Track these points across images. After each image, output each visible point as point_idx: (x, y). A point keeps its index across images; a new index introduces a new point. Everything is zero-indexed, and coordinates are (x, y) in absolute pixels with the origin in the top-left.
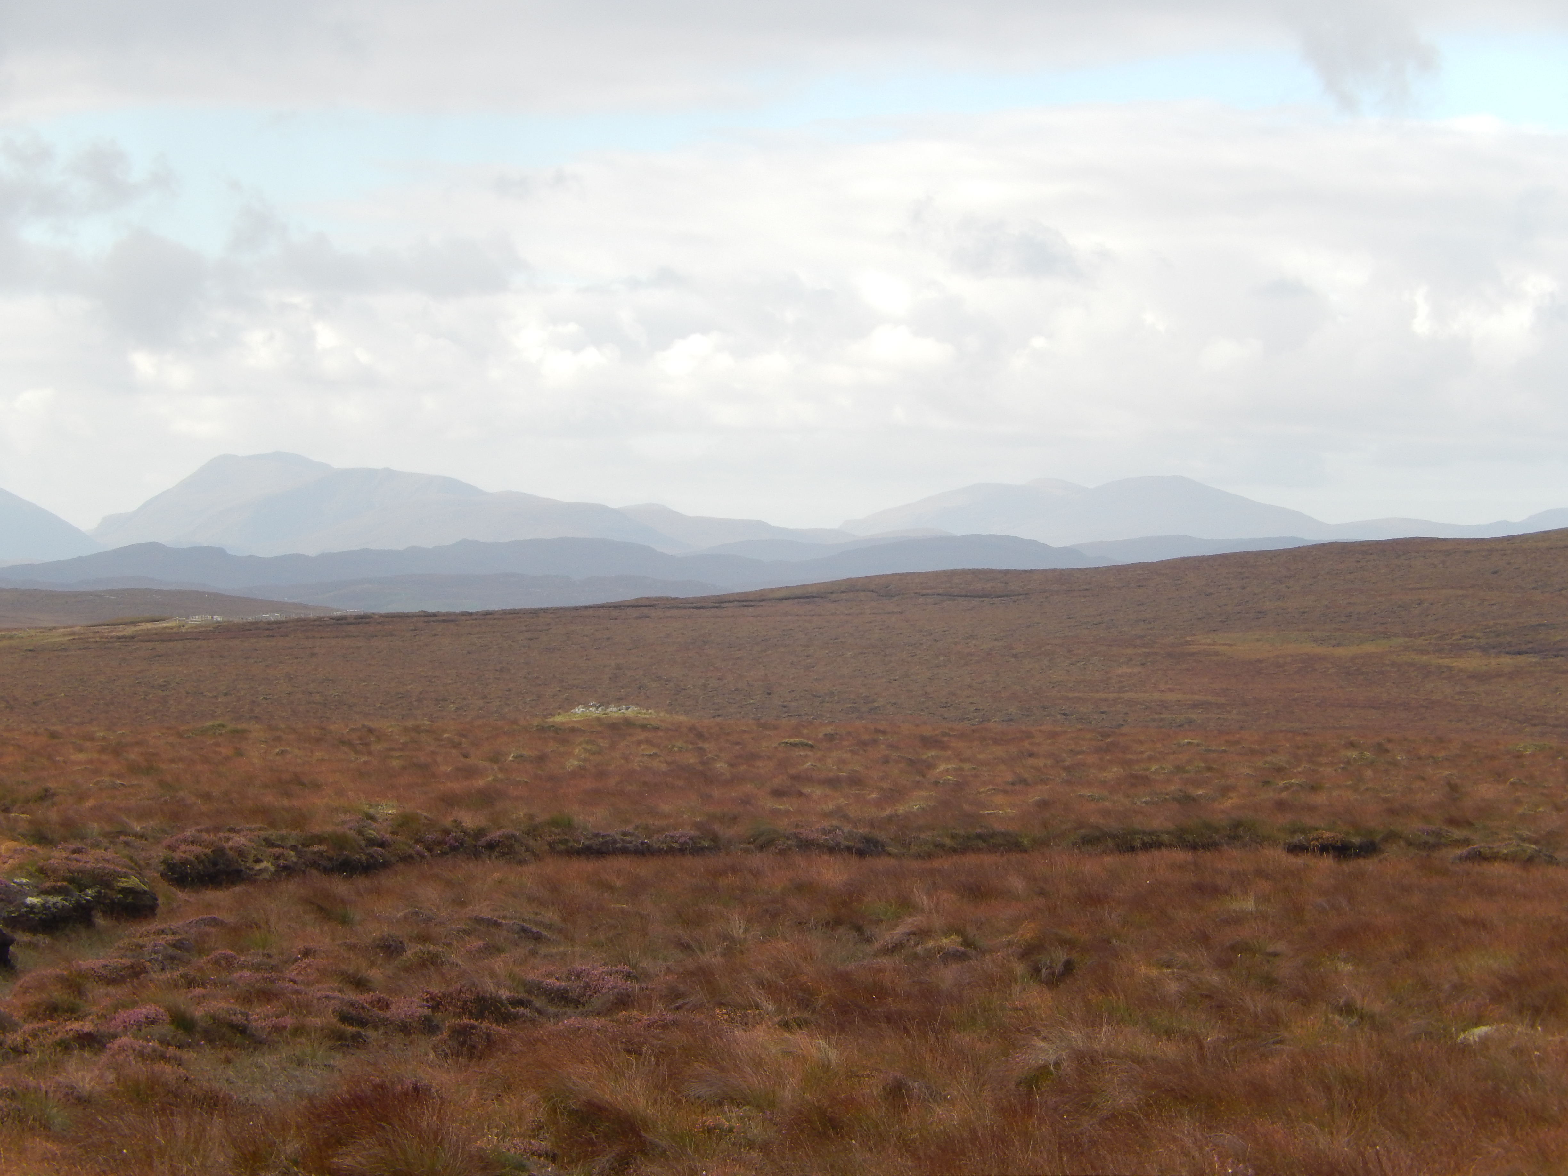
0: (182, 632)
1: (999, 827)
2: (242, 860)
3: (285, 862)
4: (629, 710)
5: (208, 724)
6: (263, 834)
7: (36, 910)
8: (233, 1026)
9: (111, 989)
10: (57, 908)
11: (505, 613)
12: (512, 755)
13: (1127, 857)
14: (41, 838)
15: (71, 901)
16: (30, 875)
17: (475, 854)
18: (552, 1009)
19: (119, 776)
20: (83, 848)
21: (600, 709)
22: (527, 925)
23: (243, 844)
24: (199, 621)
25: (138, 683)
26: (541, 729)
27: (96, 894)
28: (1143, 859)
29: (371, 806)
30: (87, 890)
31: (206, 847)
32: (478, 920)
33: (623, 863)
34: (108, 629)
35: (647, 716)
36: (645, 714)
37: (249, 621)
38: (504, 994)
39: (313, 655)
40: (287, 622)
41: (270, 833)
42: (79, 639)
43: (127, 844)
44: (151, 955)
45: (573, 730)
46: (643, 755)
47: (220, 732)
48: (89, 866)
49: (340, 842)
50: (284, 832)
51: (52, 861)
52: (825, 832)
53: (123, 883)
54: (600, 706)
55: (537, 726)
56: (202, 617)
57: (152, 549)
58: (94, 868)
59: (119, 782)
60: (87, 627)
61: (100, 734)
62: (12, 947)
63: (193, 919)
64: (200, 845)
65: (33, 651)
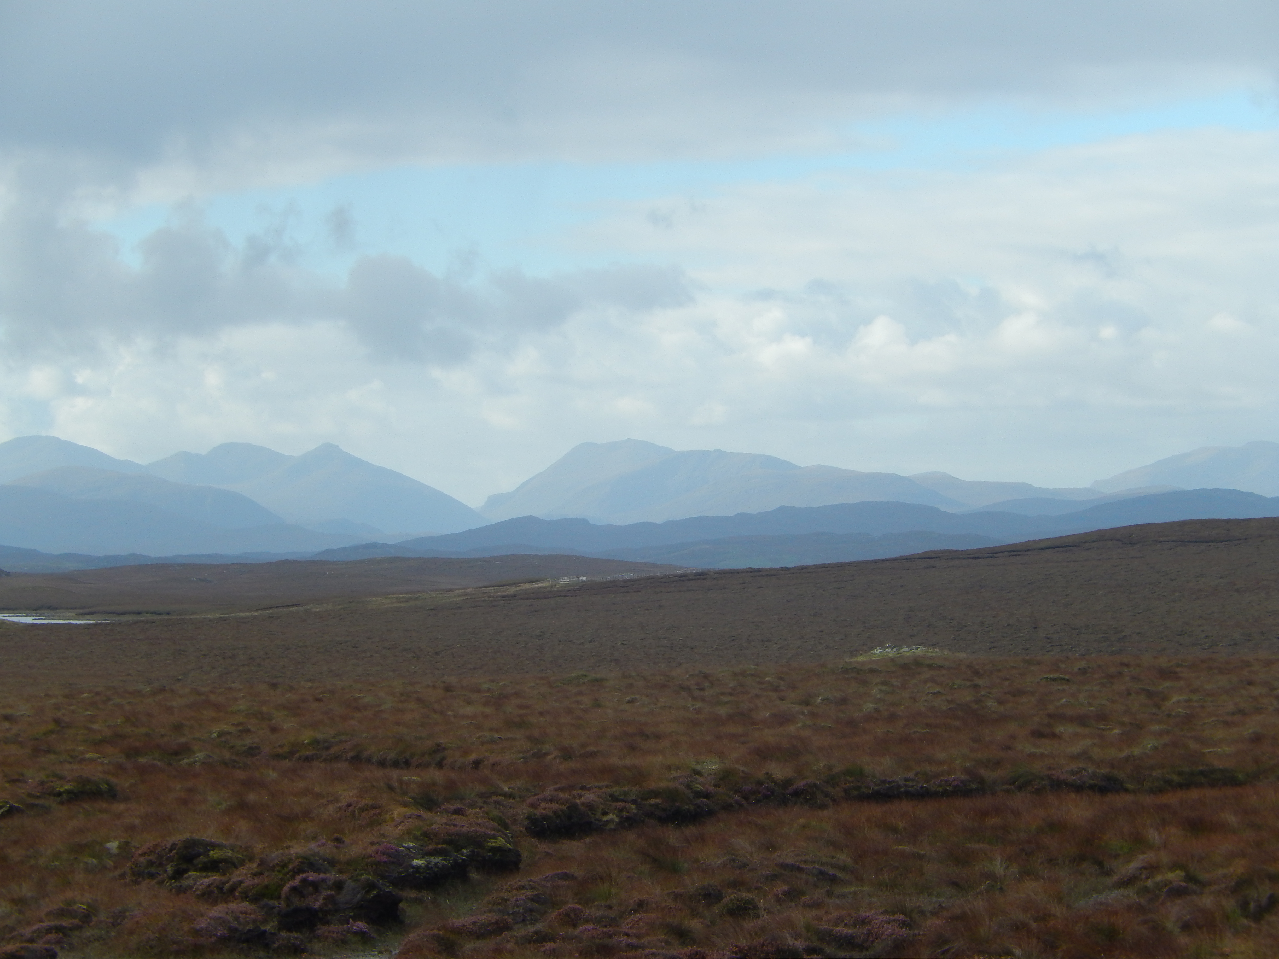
0: (554, 591)
1: (1218, 764)
2: (593, 814)
3: (628, 814)
4: (919, 649)
5: (573, 675)
6: (609, 790)
7: (421, 870)
9: (479, 944)
10: (438, 867)
11: (817, 567)
12: (820, 698)
14: (428, 803)
15: (449, 860)
16: (416, 839)
17: (784, 802)
19: (497, 731)
20: (462, 808)
21: (894, 650)
22: (824, 869)
23: (593, 800)
24: (568, 581)
25: (520, 634)
26: (846, 671)
27: (470, 853)
29: (698, 763)
30: (463, 850)
31: (562, 804)
32: (784, 866)
33: (906, 806)
34: (494, 590)
35: (933, 654)
36: (932, 652)
37: (608, 580)
38: (800, 944)
39: (661, 606)
40: (639, 580)
41: (614, 789)
42: (471, 598)
43: (497, 803)
44: (514, 908)
45: (872, 671)
46: (928, 693)
47: (583, 681)
48: (464, 829)
49: (671, 795)
50: (626, 789)
51: (433, 827)
52: (1073, 773)
53: (492, 843)
54: (894, 647)
55: (842, 668)
56: (570, 578)
57: (529, 521)
58: (468, 832)
59: (497, 736)
60: (477, 588)
61: (486, 686)
62: (401, 905)
63: (550, 874)
64: (557, 803)
65: (433, 609)
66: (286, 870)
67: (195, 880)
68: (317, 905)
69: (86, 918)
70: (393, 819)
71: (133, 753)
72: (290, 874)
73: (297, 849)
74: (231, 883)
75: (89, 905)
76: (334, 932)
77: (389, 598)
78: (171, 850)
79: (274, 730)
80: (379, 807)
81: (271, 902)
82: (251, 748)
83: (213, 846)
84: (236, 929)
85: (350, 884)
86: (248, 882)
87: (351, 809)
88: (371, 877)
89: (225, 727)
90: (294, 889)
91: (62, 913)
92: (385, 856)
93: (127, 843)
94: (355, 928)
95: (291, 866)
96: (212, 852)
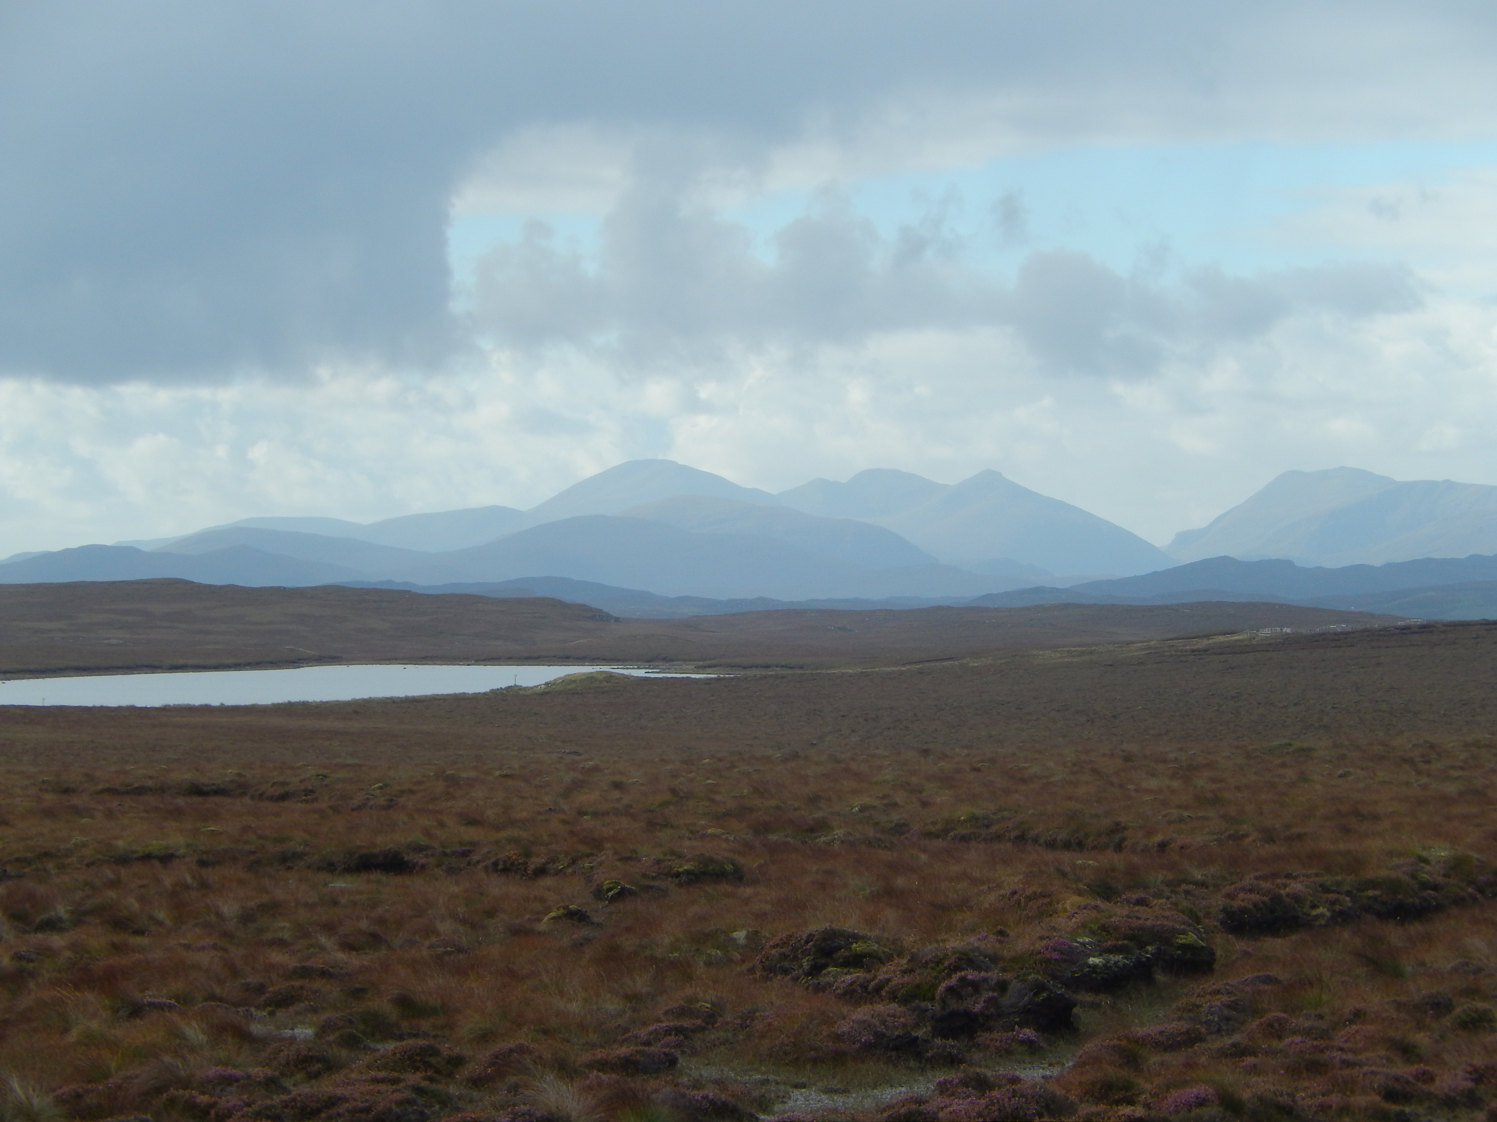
0: (1253, 644)
2: (1300, 907)
3: (1341, 908)
5: (1276, 743)
6: (1319, 880)
7: (1098, 970)
8: (1279, 1109)
9: (1168, 1057)
10: (1118, 967)
14: (1106, 891)
15: (1131, 959)
16: (1093, 933)
19: (1186, 808)
20: (1146, 898)
23: (1299, 891)
24: (1269, 634)
25: (1212, 695)
27: (1155, 950)
29: (1424, 849)
30: (1148, 947)
31: (1264, 895)
34: (1182, 642)
37: (1316, 632)
39: (1379, 664)
40: (1353, 632)
41: (1326, 878)
42: (1155, 653)
43: (1187, 892)
44: (1207, 1016)
47: (1286, 751)
48: (1148, 923)
49: (1393, 886)
50: (1339, 878)
51: (1113, 919)
53: (1182, 940)
56: (1272, 629)
57: (1224, 563)
58: (1154, 925)
59: (1186, 814)
60: (1163, 641)
61: (1172, 756)
62: (1075, 1010)
63: (1250, 976)
64: (1258, 893)
65: (1112, 665)
66: (941, 967)
67: (835, 977)
68: (978, 1008)
69: (711, 1018)
70: (1065, 910)
71: (762, 828)
72: (946, 971)
73: (954, 943)
74: (877, 981)
75: (712, 1004)
76: (997, 1040)
77: (1059, 652)
78: (807, 942)
79: (925, 804)
80: (1049, 896)
81: (923, 1004)
82: (898, 825)
83: (856, 938)
84: (884, 1035)
85: (1015, 985)
86: (896, 981)
87: (1016, 897)
88: (1040, 978)
89: (867, 800)
90: (950, 990)
91: (682, 1012)
92: (1056, 953)
93: (756, 933)
94: (1021, 1035)
95: (946, 963)
96: (854, 945)
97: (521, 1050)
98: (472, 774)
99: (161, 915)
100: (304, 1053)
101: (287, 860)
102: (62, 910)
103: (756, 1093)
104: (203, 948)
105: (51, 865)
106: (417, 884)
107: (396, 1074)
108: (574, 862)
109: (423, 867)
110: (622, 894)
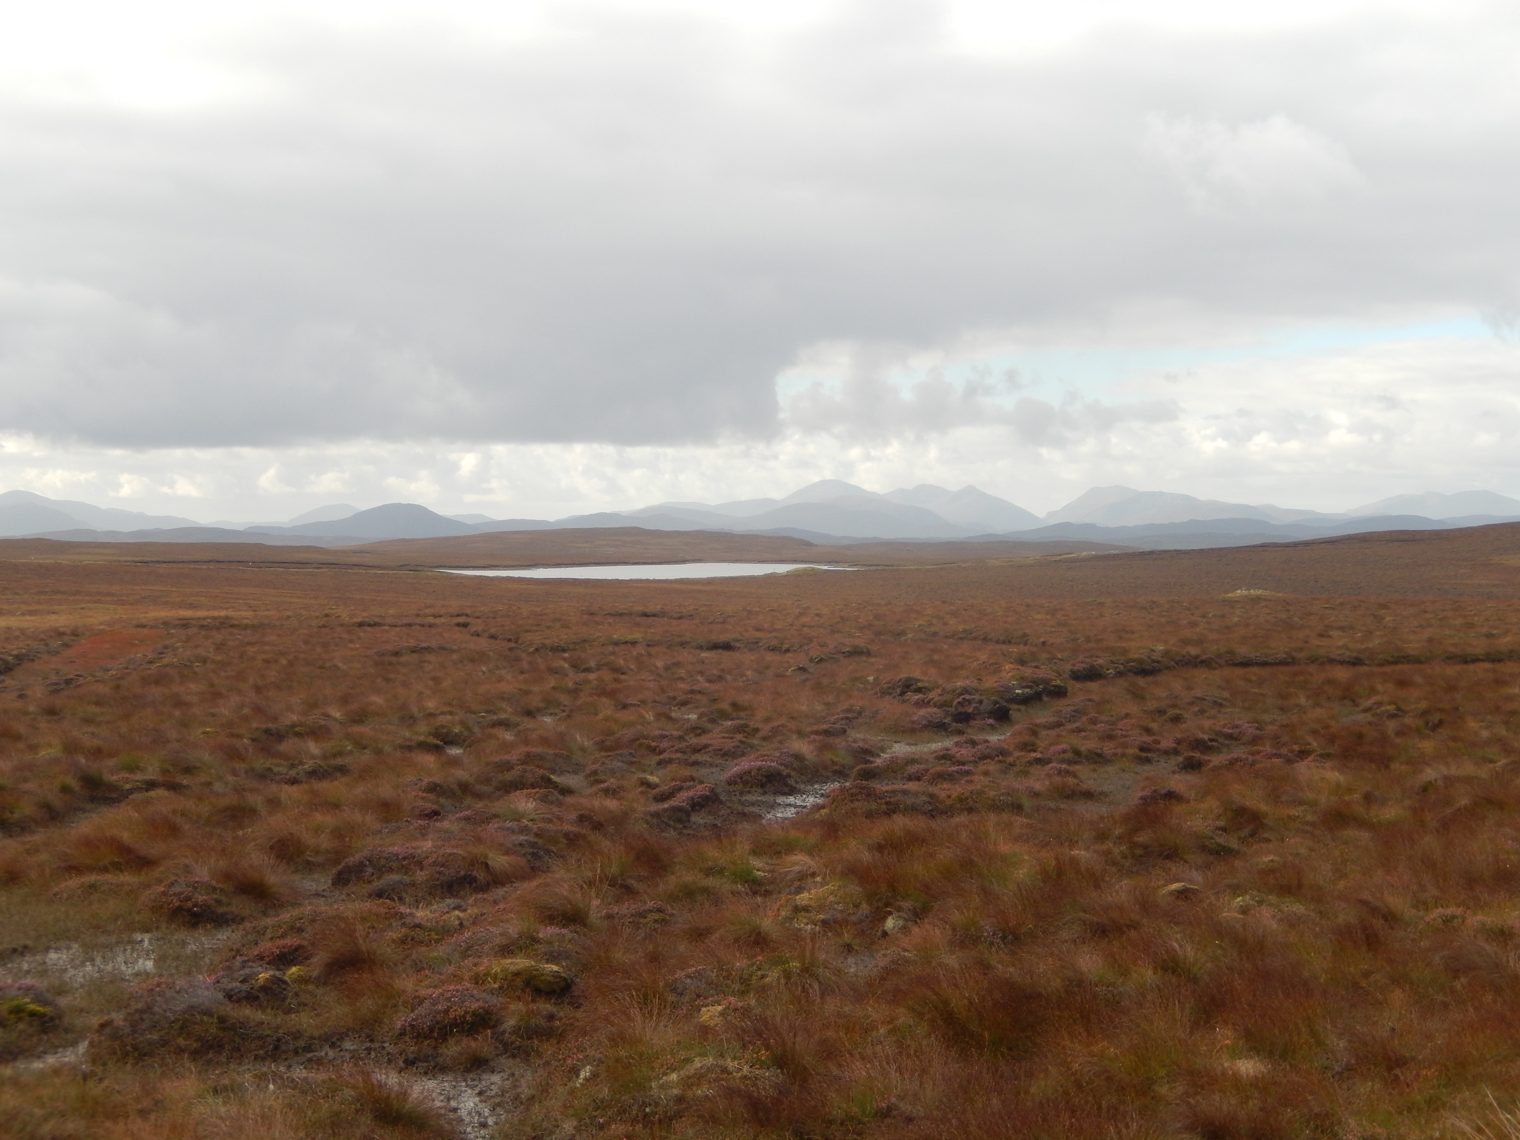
0: (1079, 559)
1: (1411, 652)
2: (1102, 669)
3: (1119, 670)
4: (1259, 591)
5: (1089, 600)
6: (1110, 658)
7: (1020, 695)
8: (1096, 754)
9: (1049, 732)
10: (1028, 694)
11: (1209, 550)
12: (1211, 615)
13: (1465, 666)
14: (1022, 662)
15: (1033, 691)
16: (1017, 680)
17: (1196, 666)
18: (1227, 742)
19: (1053, 627)
20: (1038, 665)
21: (1247, 591)
22: (1216, 699)
23: (1102, 663)
24: (1086, 554)
25: (1062, 579)
26: (1223, 601)
27: (1043, 687)
28: (1471, 667)
29: (1153, 646)
30: (1040, 686)
31: (1087, 664)
32: (1196, 698)
33: (1255, 669)
34: (1049, 557)
36: (1265, 593)
37: (1105, 554)
38: (1206, 737)
40: (1120, 554)
41: (1113, 658)
42: (1038, 562)
43: (1056, 663)
44: (1065, 715)
45: (1236, 601)
46: (1265, 613)
47: (1094, 603)
48: (1040, 676)
49: (1140, 661)
50: (1118, 658)
51: (1026, 674)
52: (1339, 655)
53: (1054, 683)
55: (1221, 600)
56: (1087, 552)
57: (1067, 525)
58: (1042, 677)
59: (1053, 630)
60: (1041, 557)
61: (1047, 605)
62: (1010, 712)
63: (1082, 698)
64: (1085, 664)
65: (1020, 567)
66: (955, 693)
67: (911, 697)
68: (970, 711)
69: (860, 713)
70: (1005, 670)
71: (878, 633)
72: (957, 695)
73: (959, 684)
74: (928, 699)
75: (861, 707)
76: (978, 724)
77: (999, 561)
78: (899, 682)
79: (945, 624)
80: (999, 664)
81: (947, 709)
82: (934, 633)
83: (919, 681)
84: (931, 721)
85: (986, 702)
86: (936, 699)
87: (985, 664)
88: (996, 698)
89: (921, 622)
90: (959, 703)
91: (848, 711)
92: (1002, 688)
93: (878, 678)
94: (988, 722)
95: (957, 692)
96: (919, 684)
97: (783, 726)
98: (758, 609)
99: (632, 667)
100: (694, 725)
101: (683, 644)
102: (592, 664)
103: (879, 745)
104: (649, 681)
105: (587, 645)
106: (736, 655)
107: (731, 735)
108: (801, 646)
109: (739, 648)
110: (821, 660)
